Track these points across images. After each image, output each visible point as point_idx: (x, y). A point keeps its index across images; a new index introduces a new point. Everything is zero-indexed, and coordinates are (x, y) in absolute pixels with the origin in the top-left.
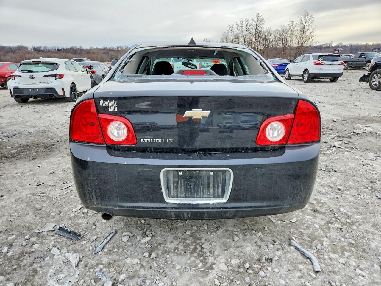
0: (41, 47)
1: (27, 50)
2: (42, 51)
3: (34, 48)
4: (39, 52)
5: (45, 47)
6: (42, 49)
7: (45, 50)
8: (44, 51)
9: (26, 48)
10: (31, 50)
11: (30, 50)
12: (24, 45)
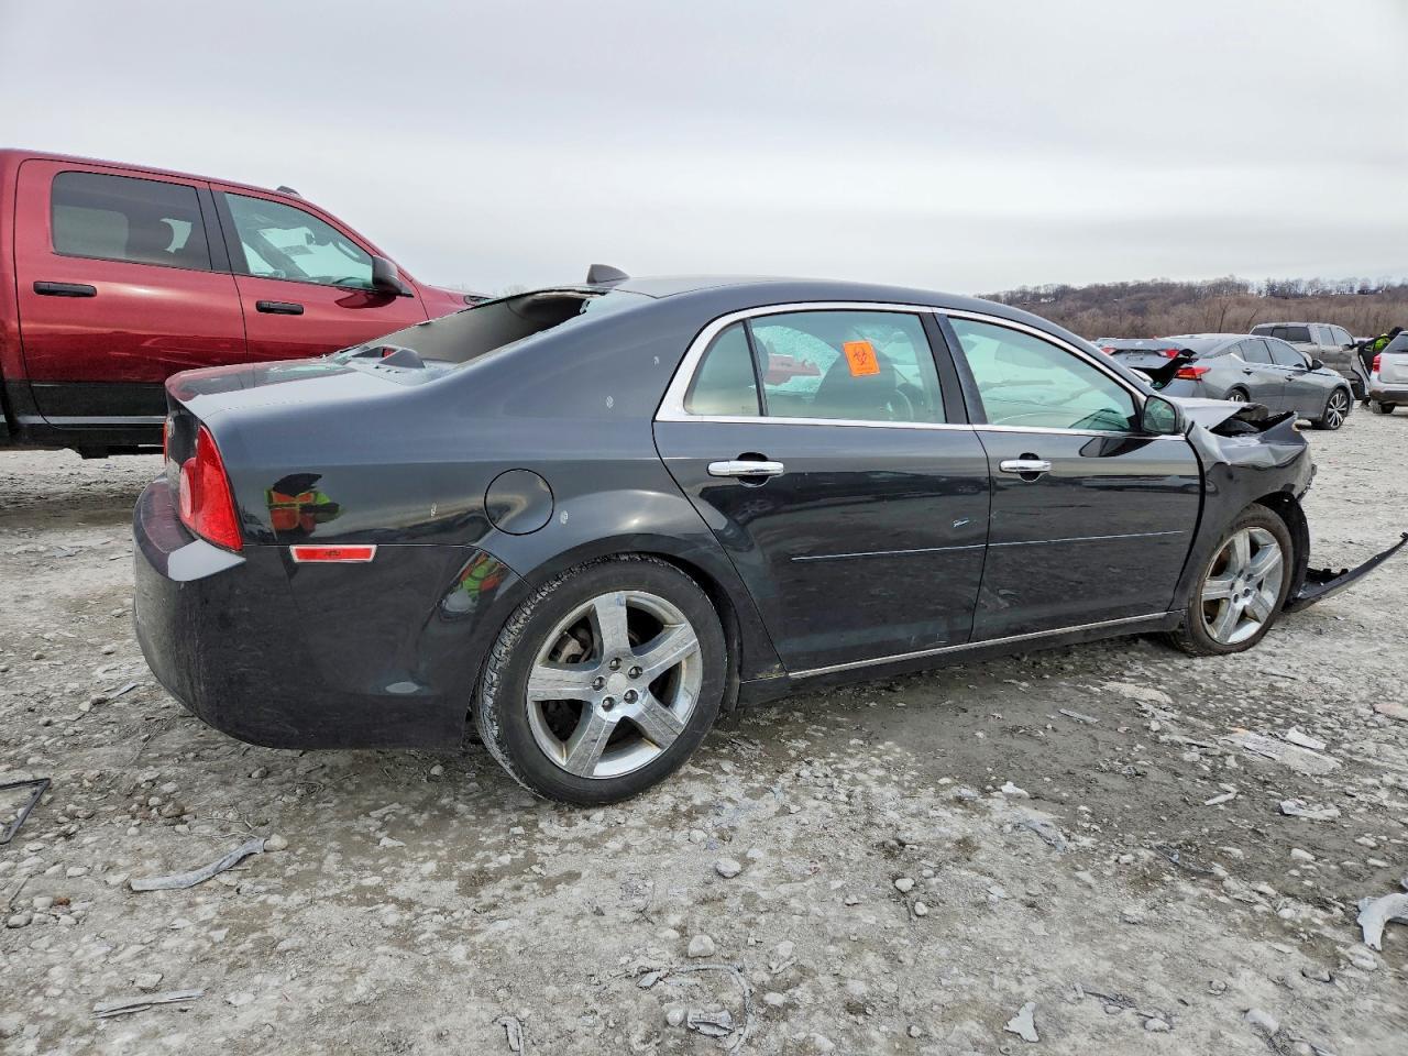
0: (1296, 284)
1: (1242, 295)
2: (1296, 296)
3: (1271, 288)
4: (1283, 301)
5: (1312, 284)
6: (1301, 290)
7: (1310, 294)
8: (1307, 295)
9: (1242, 287)
10: (1260, 293)
11: (1255, 292)
12: (1240, 277)
